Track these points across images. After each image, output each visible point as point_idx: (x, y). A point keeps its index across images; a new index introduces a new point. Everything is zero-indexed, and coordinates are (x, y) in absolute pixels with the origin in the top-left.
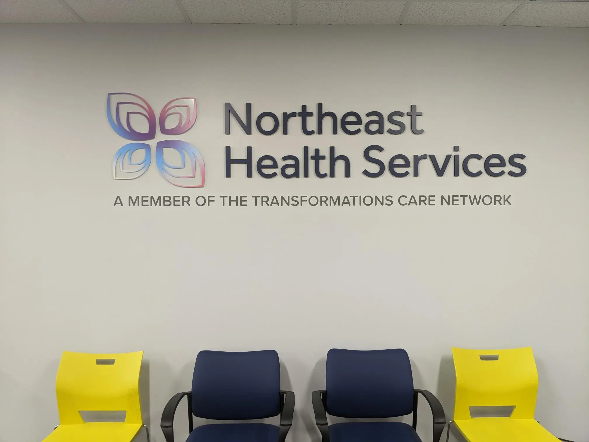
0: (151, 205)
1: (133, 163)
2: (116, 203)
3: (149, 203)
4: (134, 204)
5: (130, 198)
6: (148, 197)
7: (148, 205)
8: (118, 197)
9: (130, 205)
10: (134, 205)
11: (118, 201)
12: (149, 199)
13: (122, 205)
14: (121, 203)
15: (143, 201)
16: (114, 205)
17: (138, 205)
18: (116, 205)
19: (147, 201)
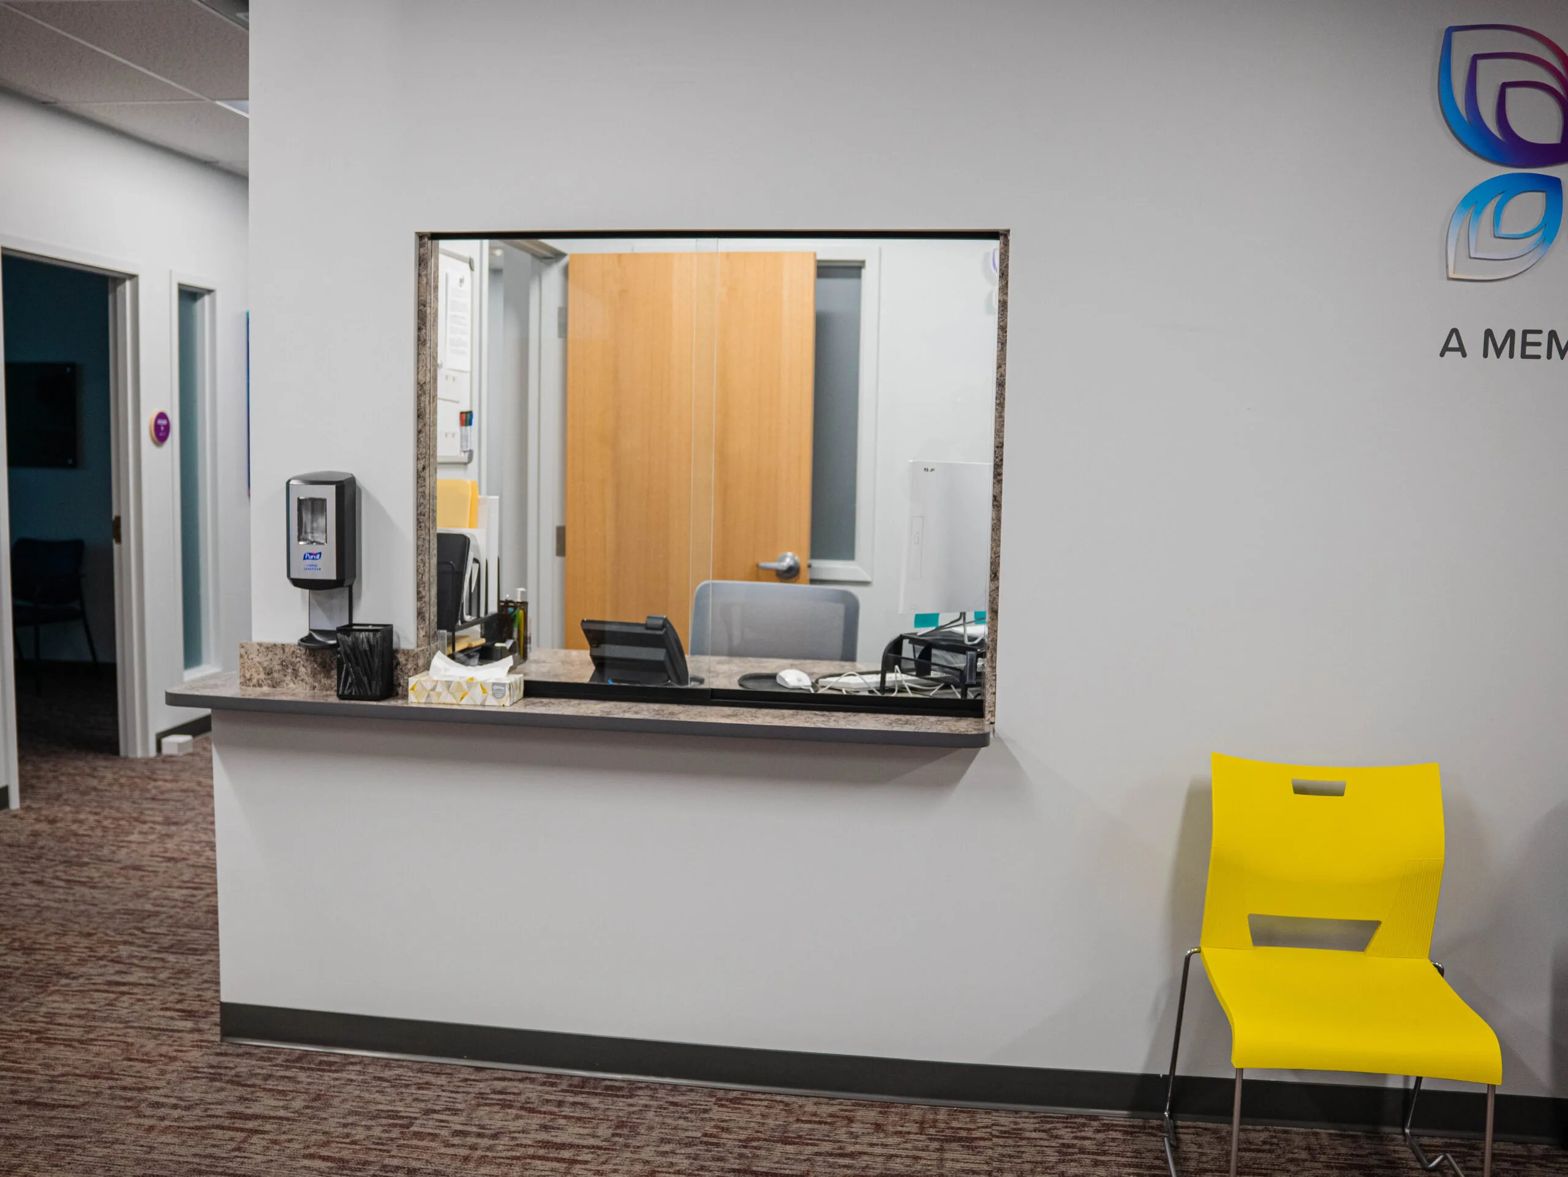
0: (1549, 356)
1: (1504, 231)
2: (1446, 349)
3: (1542, 350)
4: (1498, 352)
5: (1489, 334)
6: (1540, 332)
7: (1538, 357)
8: (1455, 331)
9: (1485, 355)
10: (1498, 355)
11: (1454, 343)
12: (1543, 339)
13: (1464, 355)
14: (1461, 349)
15: (1525, 344)
16: (1442, 355)
17: (1511, 356)
18: (1447, 353)
19: (1539, 344)
